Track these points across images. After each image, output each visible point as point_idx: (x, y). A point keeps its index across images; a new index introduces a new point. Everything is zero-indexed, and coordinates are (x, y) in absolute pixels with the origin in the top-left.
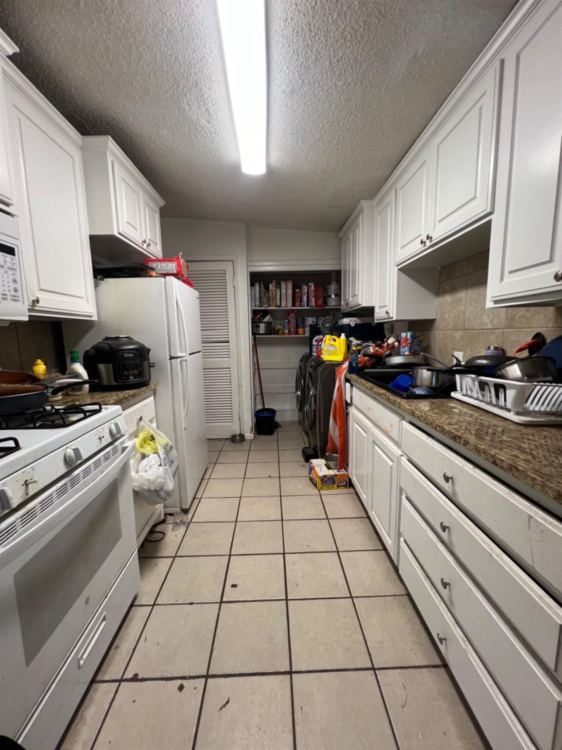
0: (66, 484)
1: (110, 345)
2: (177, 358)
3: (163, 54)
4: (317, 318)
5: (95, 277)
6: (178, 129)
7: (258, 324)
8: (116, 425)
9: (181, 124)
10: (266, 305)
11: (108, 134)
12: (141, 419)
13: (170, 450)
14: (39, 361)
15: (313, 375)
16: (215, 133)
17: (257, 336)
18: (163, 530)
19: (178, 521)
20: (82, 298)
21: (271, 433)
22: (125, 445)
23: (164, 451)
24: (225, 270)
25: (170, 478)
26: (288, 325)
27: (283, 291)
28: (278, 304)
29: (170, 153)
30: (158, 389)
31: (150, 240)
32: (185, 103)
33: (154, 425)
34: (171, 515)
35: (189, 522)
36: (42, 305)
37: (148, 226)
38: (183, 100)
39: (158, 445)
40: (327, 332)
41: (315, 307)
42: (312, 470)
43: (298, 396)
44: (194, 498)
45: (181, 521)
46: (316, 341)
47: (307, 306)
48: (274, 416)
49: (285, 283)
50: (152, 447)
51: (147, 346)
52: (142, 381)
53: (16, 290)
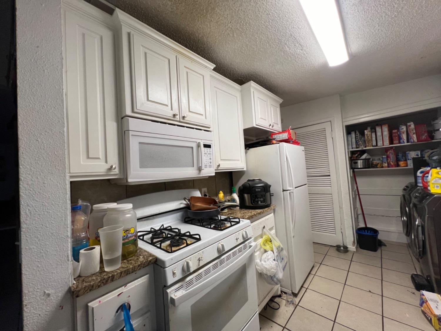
0: (224, 258)
1: (249, 185)
2: (287, 190)
3: (271, 32)
4: (422, 151)
5: (245, 149)
6: (285, 62)
7: (356, 161)
8: (246, 232)
9: (286, 58)
10: (362, 147)
11: (250, 80)
12: (264, 227)
13: (281, 251)
14: (221, 192)
15: (418, 206)
16: (307, 53)
17: (355, 170)
18: (279, 302)
19: (290, 300)
20: (239, 160)
21: (375, 250)
22: (251, 244)
23: (277, 251)
24: (325, 128)
25: (280, 270)
26: (387, 160)
27: (379, 133)
28: (374, 144)
29: (282, 75)
30: (276, 209)
31: (274, 123)
32: (286, 47)
33: (273, 231)
34: (285, 293)
35: (297, 304)
36: (221, 167)
37: (273, 116)
38: (285, 47)
39: (273, 246)
40: (434, 165)
41: (418, 142)
42: (423, 302)
43: (403, 222)
44: (302, 287)
45: (291, 301)
46: (421, 172)
47: (408, 142)
48: (377, 236)
49: (380, 127)
50: (270, 246)
51: (269, 183)
52: (265, 204)
53: (211, 163)
